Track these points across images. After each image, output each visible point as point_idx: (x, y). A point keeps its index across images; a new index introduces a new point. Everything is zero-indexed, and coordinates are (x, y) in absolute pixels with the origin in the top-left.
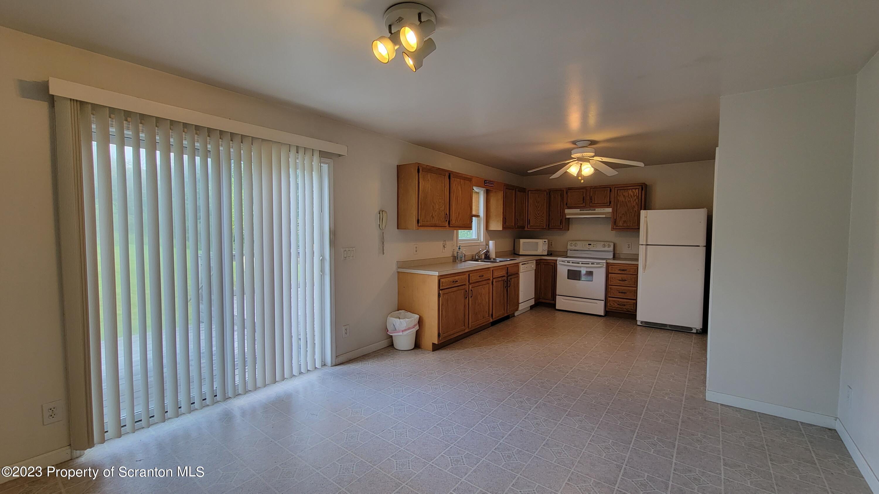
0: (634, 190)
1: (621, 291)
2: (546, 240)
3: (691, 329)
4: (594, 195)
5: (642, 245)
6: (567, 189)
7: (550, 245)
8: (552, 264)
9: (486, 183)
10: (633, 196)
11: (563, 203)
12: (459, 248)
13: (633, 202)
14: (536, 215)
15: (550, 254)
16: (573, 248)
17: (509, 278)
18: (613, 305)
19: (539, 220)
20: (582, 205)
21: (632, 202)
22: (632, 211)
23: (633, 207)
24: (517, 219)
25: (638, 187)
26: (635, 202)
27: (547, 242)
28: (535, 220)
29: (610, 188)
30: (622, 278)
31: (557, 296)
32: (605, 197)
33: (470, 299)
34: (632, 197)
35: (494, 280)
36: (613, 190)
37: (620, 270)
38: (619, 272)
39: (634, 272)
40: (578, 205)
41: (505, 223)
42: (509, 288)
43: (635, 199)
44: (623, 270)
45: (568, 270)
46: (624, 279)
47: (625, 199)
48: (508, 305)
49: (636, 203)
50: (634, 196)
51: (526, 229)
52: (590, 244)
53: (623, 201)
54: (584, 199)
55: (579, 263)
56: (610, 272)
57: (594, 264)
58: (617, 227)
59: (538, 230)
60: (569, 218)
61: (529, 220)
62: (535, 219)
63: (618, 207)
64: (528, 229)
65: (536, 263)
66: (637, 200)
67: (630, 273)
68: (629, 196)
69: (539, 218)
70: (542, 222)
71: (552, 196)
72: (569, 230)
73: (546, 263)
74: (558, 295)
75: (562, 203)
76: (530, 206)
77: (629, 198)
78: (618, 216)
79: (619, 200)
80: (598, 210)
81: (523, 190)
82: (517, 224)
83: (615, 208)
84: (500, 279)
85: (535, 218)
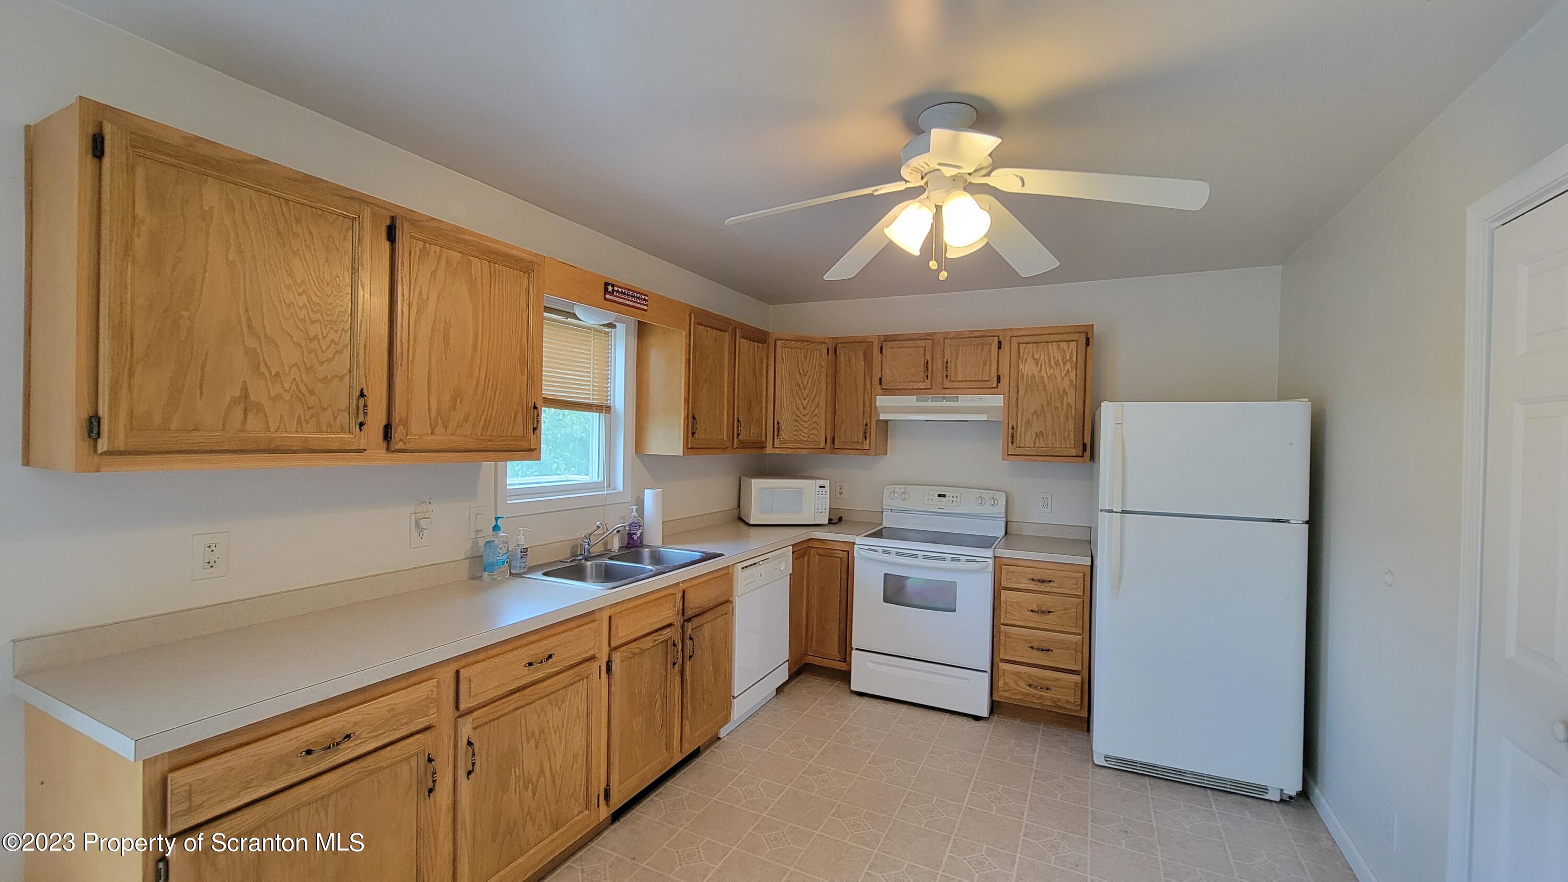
0: (1064, 345)
1: (1036, 645)
2: (826, 483)
3: (1265, 789)
4: (954, 356)
5: (1111, 511)
6: (882, 339)
7: (837, 493)
8: (841, 554)
9: (612, 293)
10: (1060, 361)
11: (871, 378)
12: (496, 528)
13: (1063, 379)
14: (798, 409)
15: (836, 521)
16: (898, 503)
17: (689, 627)
18: (1015, 686)
19: (805, 425)
20: (923, 386)
21: (1059, 379)
22: (1058, 405)
23: (1061, 393)
24: (739, 421)
25: (1075, 337)
26: (1066, 380)
27: (827, 488)
28: (796, 423)
29: (999, 337)
30: (1038, 605)
31: (853, 652)
32: (985, 364)
33: (465, 785)
34: (1057, 364)
35: (617, 657)
36: (1005, 344)
37: (1033, 580)
38: (1032, 586)
39: (1072, 589)
40: (911, 385)
41: (693, 433)
42: (688, 664)
43: (1068, 372)
44: (1043, 581)
45: (886, 575)
46: (1044, 609)
47: (1041, 369)
48: (686, 722)
49: (1071, 381)
50: (1065, 364)
51: (769, 450)
52: (944, 496)
53: (1033, 376)
54: (927, 368)
55: (916, 556)
56: (1004, 584)
57: (959, 560)
58: (1019, 451)
59: (804, 452)
60: (887, 421)
61: (778, 423)
62: (795, 420)
63: (1021, 393)
64: (777, 451)
65: (793, 553)
66: (1074, 373)
67: (1062, 590)
68: (1050, 361)
69: (806, 419)
70: (814, 431)
71: (842, 358)
72: (887, 454)
73: (821, 552)
74: (857, 649)
75: (868, 377)
76: (782, 383)
77: (1051, 367)
78: (1020, 419)
79: (1023, 374)
80: (965, 400)
81: (759, 337)
82: (738, 435)
83: (1014, 396)
84: (647, 643)
85: (795, 418)
